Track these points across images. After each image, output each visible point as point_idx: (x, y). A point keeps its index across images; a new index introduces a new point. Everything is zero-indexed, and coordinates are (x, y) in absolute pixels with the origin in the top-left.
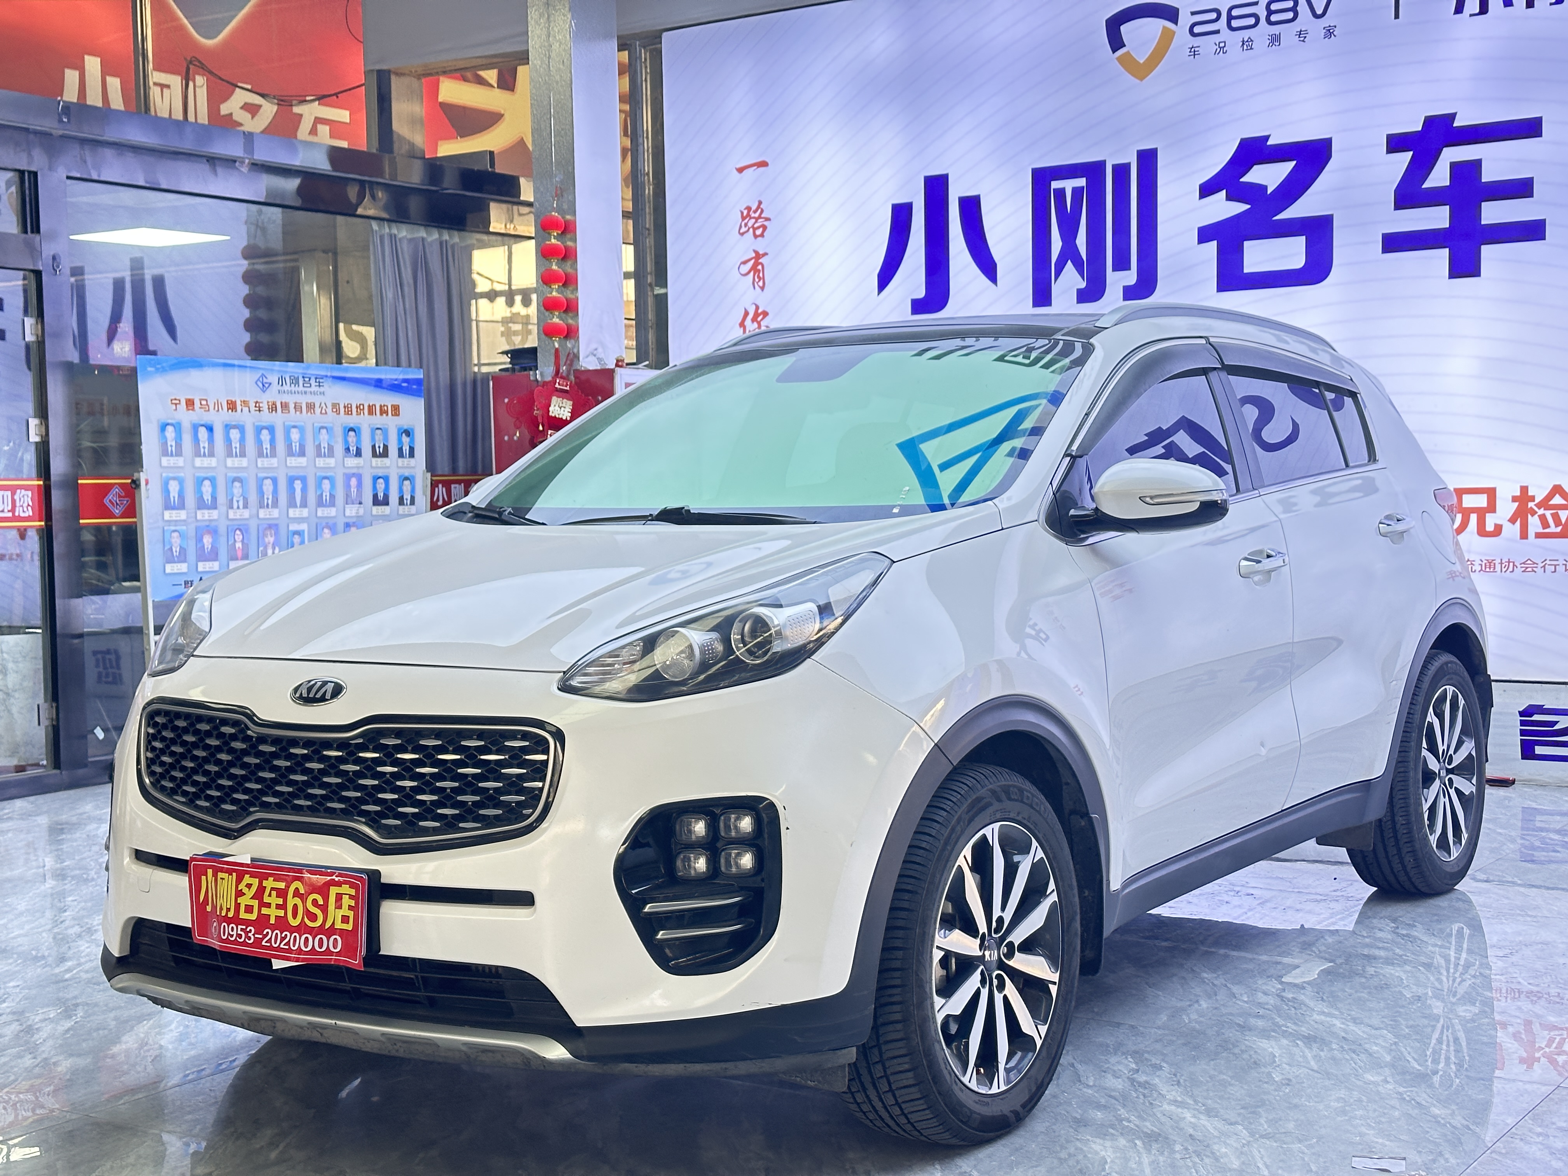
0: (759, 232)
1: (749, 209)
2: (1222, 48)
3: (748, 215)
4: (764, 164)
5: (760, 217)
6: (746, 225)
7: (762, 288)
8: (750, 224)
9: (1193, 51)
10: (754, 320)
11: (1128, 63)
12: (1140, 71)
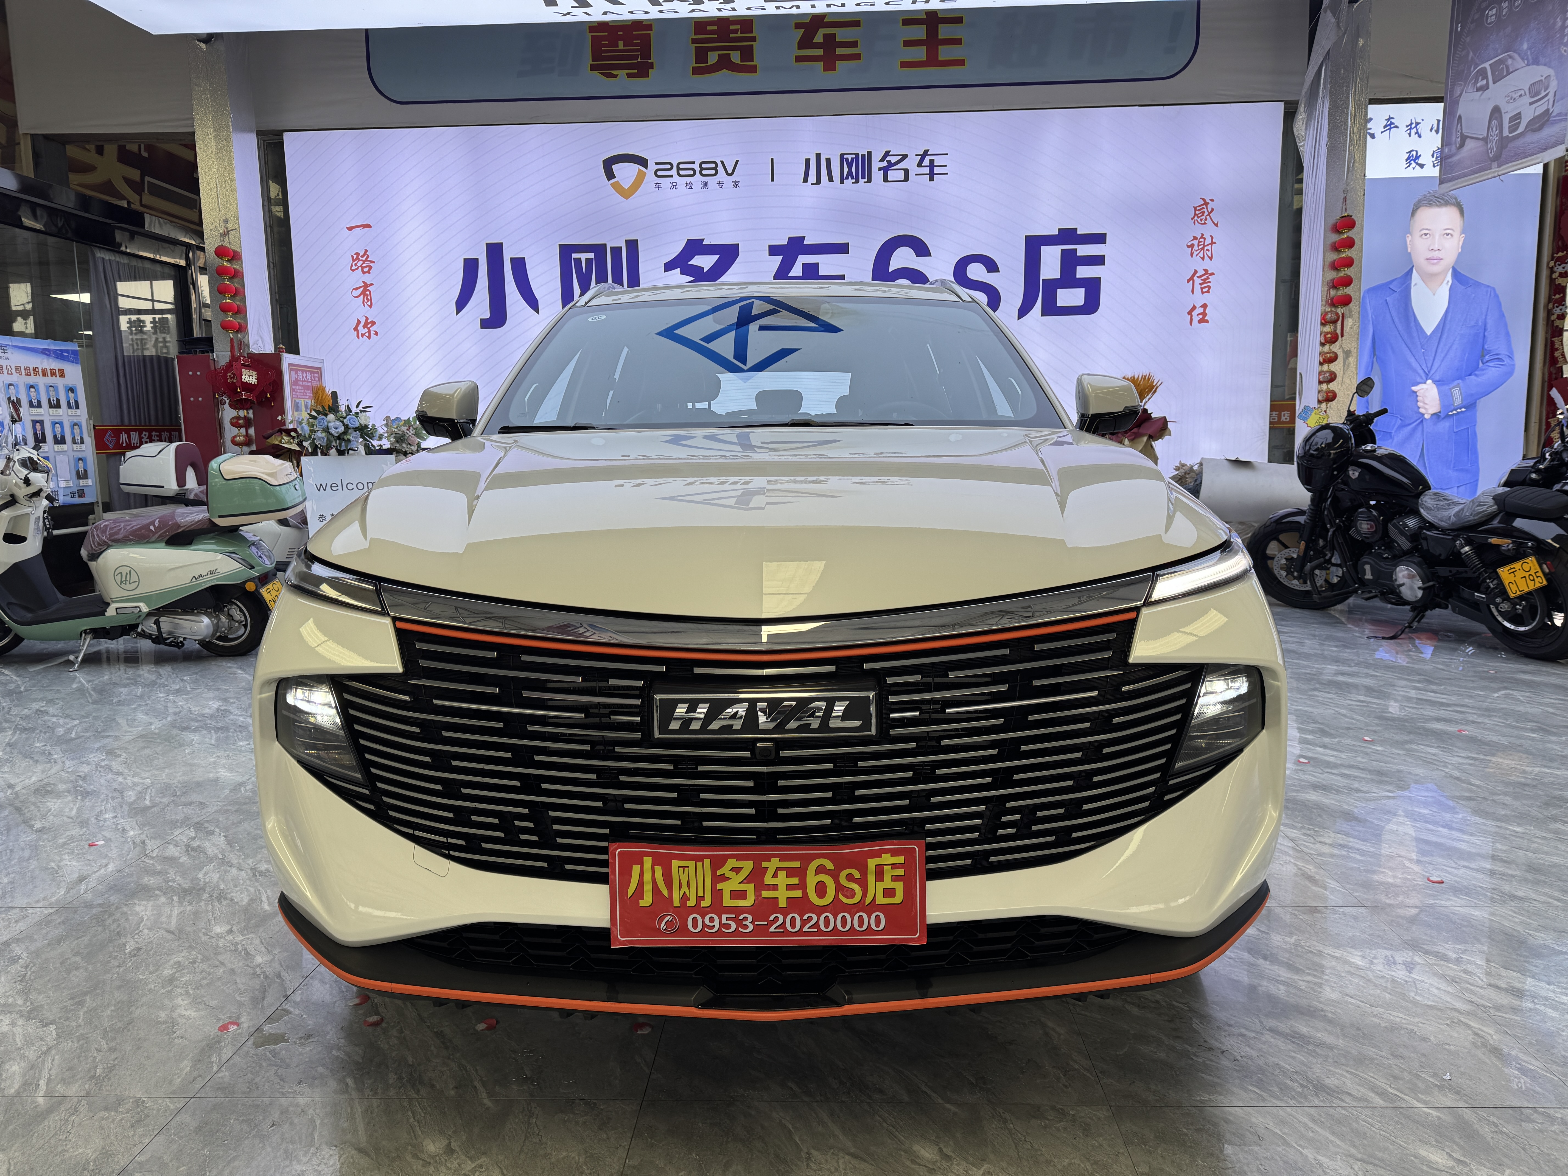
0: (366, 270)
1: (357, 254)
2: (674, 186)
3: (357, 258)
4: (368, 226)
5: (366, 260)
6: (356, 265)
7: (370, 306)
8: (360, 264)
9: (658, 186)
10: (364, 327)
11: (618, 188)
12: (626, 194)
